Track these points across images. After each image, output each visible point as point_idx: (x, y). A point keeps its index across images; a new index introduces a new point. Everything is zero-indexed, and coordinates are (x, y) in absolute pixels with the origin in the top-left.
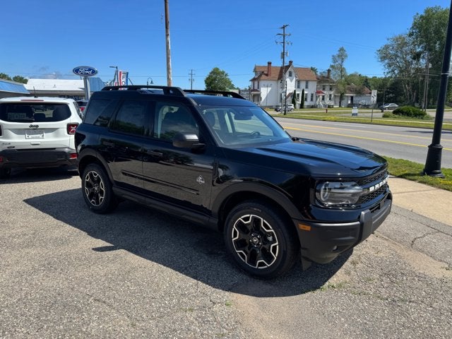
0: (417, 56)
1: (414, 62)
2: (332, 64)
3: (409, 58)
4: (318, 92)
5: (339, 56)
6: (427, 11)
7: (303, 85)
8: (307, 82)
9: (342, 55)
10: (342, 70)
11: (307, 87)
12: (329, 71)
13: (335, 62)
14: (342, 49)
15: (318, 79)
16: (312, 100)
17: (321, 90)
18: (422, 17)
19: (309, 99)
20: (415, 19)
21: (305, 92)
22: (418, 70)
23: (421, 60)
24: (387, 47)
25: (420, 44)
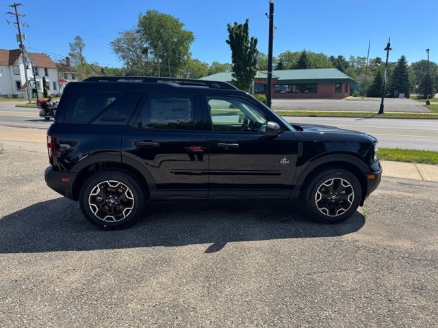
0: (145, 51)
1: (144, 56)
2: (71, 52)
3: (139, 52)
4: (60, 81)
5: (76, 44)
6: (148, 13)
7: (42, 72)
8: (46, 70)
9: (79, 43)
10: (82, 59)
11: (47, 74)
12: (67, 59)
13: (72, 50)
14: (78, 38)
15: (58, 67)
16: (55, 88)
17: (64, 78)
18: (145, 17)
19: (52, 87)
20: (140, 18)
21: (47, 80)
22: (147, 63)
23: (149, 55)
24: (119, 41)
25: (147, 40)
